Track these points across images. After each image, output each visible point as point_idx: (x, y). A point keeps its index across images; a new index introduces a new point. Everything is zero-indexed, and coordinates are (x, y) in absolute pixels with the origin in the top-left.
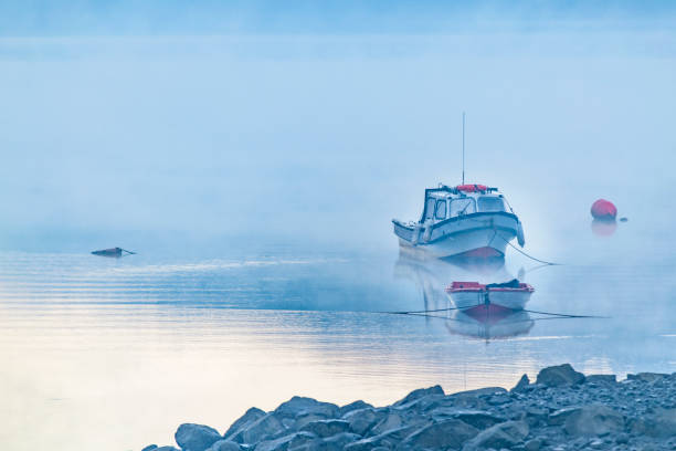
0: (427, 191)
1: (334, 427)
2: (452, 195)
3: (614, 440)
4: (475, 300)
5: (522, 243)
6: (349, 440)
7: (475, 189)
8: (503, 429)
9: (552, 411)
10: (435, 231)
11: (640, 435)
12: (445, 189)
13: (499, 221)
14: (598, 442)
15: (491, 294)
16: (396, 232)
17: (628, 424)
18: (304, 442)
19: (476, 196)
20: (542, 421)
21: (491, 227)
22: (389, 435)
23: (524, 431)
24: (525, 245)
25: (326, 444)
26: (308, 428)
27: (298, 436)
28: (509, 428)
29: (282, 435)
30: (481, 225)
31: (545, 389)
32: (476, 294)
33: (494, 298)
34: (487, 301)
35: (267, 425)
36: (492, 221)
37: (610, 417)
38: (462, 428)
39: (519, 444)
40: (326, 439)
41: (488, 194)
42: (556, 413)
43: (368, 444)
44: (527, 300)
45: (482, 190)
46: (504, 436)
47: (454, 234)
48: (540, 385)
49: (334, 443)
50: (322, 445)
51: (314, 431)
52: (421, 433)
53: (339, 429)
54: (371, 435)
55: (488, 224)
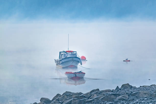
0: (60, 52)
1: (82, 97)
2: (65, 53)
3: (149, 98)
4: (73, 76)
5: (81, 64)
6: (86, 100)
7: (70, 52)
8: (123, 96)
9: (132, 93)
10: (61, 62)
11: (154, 97)
12: (64, 52)
13: (74, 59)
14: (146, 99)
15: (77, 74)
16: (55, 62)
17: (151, 95)
18: (76, 100)
19: (70, 53)
20: (130, 95)
21: (73, 60)
22: (96, 98)
23: (128, 97)
24: (82, 65)
25: (81, 101)
26: (75, 97)
27: (74, 99)
28: (124, 96)
29: (69, 99)
30: (70, 60)
31: (124, 89)
32: (73, 74)
33: (77, 75)
34: (76, 76)
35: (64, 97)
36: (73, 59)
37: (147, 93)
38: (113, 97)
39: (127, 99)
40: (81, 100)
41: (73, 53)
42: (133, 93)
43: (91, 100)
44: (84, 76)
45: (72, 52)
46: (123, 98)
47: (64, 62)
48: (122, 88)
49: (83, 100)
50: (80, 101)
51: (77, 98)
52: (103, 98)
53: (83, 97)
54: (91, 98)
55: (72, 60)
